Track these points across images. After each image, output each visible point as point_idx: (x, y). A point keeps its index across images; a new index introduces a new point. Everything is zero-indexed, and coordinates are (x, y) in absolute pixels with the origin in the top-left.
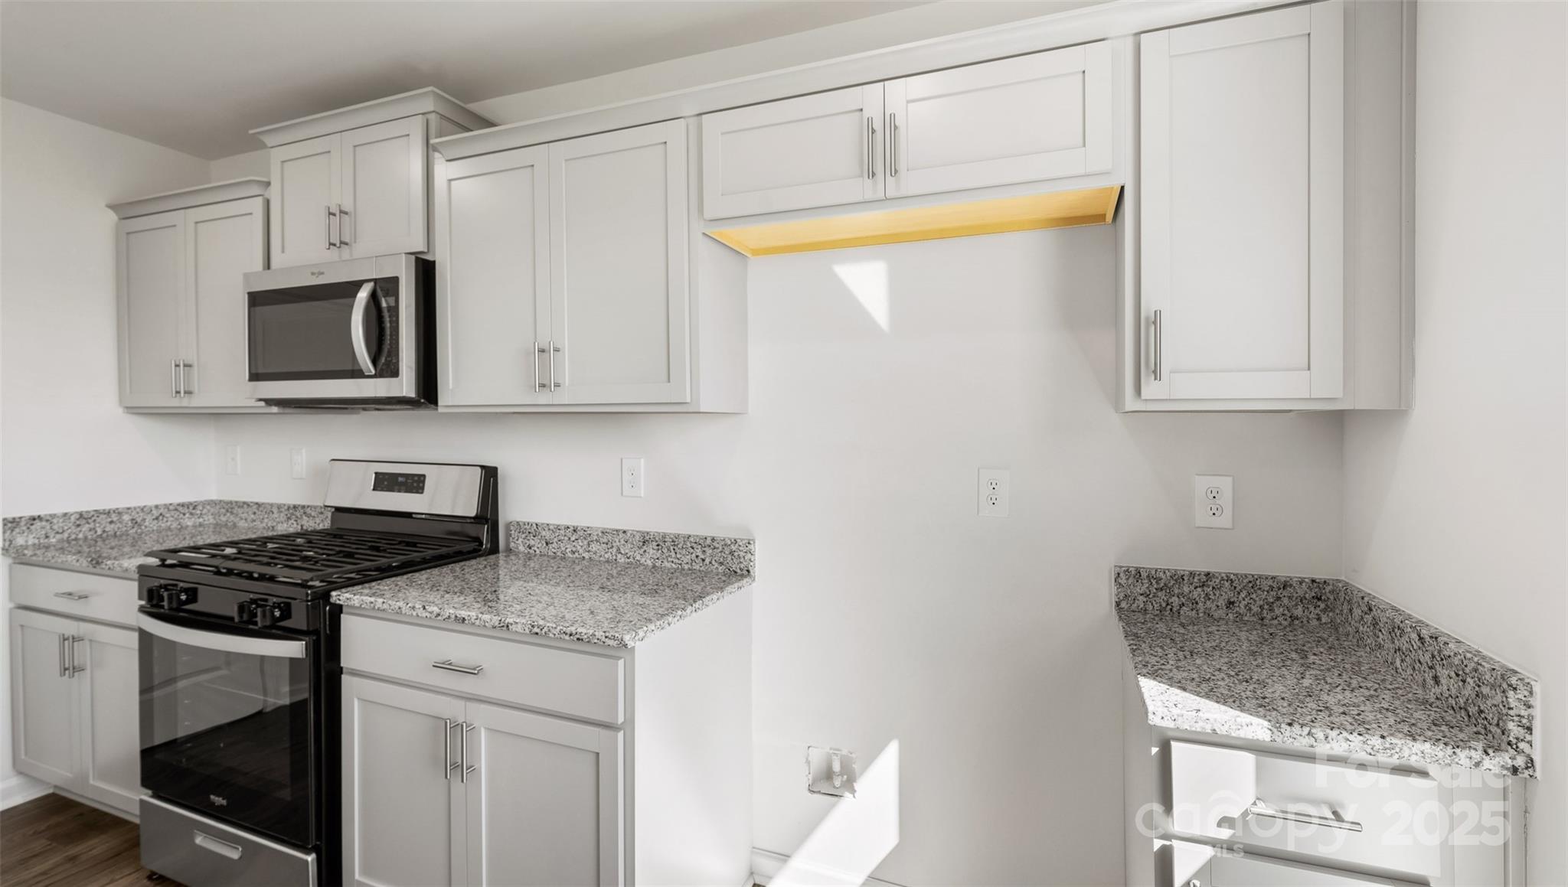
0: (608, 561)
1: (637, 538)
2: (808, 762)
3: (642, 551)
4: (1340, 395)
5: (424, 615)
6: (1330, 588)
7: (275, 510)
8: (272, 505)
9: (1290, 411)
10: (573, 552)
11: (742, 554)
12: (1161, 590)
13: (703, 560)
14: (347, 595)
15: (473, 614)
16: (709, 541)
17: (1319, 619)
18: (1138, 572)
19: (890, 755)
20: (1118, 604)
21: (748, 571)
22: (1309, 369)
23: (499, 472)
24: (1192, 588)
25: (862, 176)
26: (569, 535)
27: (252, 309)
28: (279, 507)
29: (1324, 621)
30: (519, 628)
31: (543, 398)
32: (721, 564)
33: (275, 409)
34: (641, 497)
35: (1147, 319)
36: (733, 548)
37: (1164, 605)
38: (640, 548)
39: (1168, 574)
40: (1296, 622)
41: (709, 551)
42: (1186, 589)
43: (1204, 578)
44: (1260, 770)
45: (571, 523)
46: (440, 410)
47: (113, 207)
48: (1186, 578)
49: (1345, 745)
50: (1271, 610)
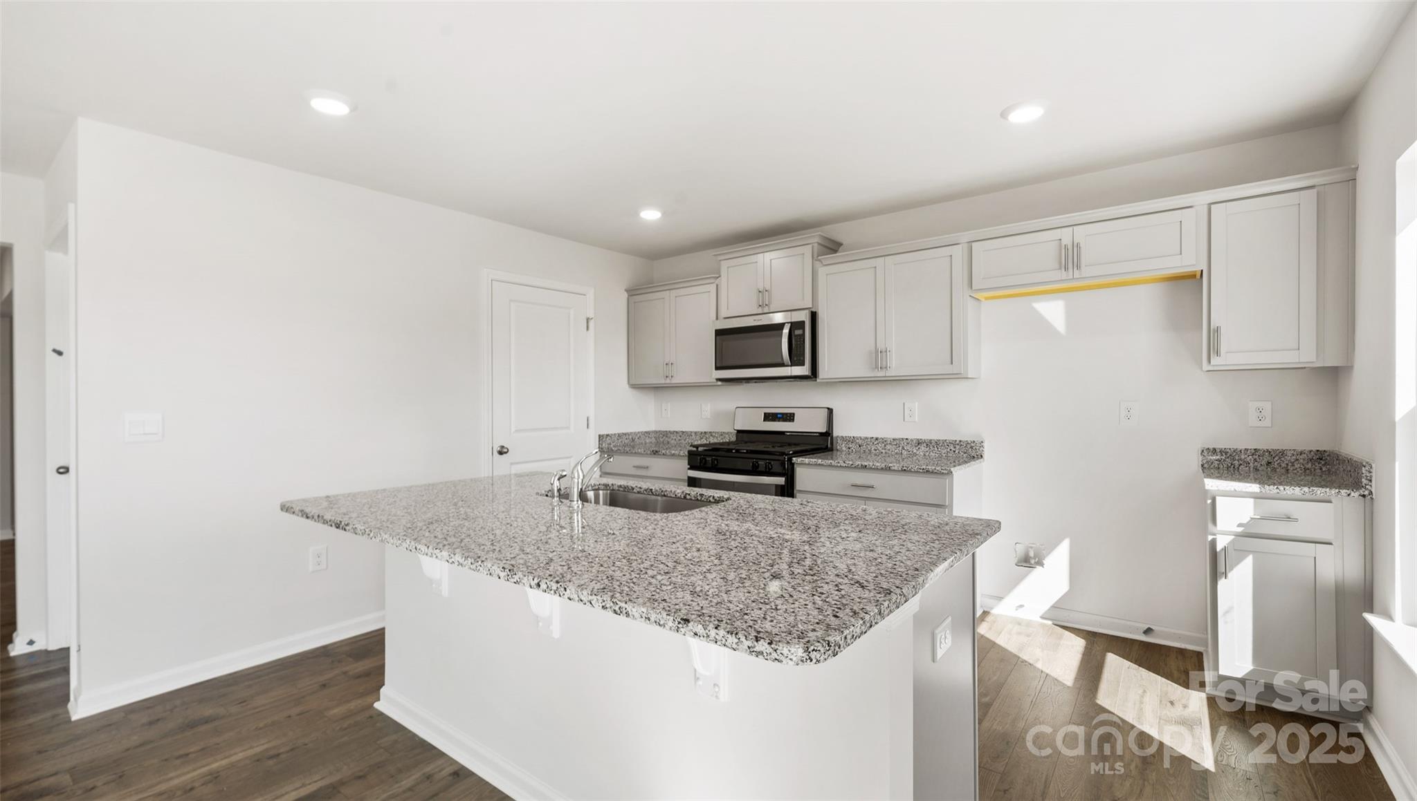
0: (897, 453)
1: (915, 442)
2: (1016, 552)
3: (917, 448)
4: (1315, 360)
5: (844, 465)
6: (1328, 453)
7: (693, 434)
8: (691, 432)
9: (1305, 368)
10: (875, 450)
11: (978, 448)
12: (1228, 458)
13: (954, 451)
14: (801, 459)
15: (871, 464)
16: (958, 442)
17: (1321, 469)
18: (1215, 449)
19: (1065, 545)
20: (1202, 465)
21: (982, 456)
22: (1299, 349)
23: (834, 411)
24: (1246, 456)
25: (1060, 269)
26: (873, 441)
27: (718, 337)
28: (696, 433)
29: (1324, 470)
30: (896, 468)
31: (881, 374)
32: (965, 453)
33: (719, 383)
34: (915, 422)
35: (1214, 330)
36: (972, 445)
37: (1230, 465)
38: (916, 446)
39: (1232, 450)
40: (1307, 471)
41: (958, 447)
42: (1243, 457)
43: (1254, 451)
44: (1255, 505)
45: (875, 436)
46: (818, 380)
47: (626, 290)
48: (1243, 452)
49: (1293, 492)
50: (1293, 465)
